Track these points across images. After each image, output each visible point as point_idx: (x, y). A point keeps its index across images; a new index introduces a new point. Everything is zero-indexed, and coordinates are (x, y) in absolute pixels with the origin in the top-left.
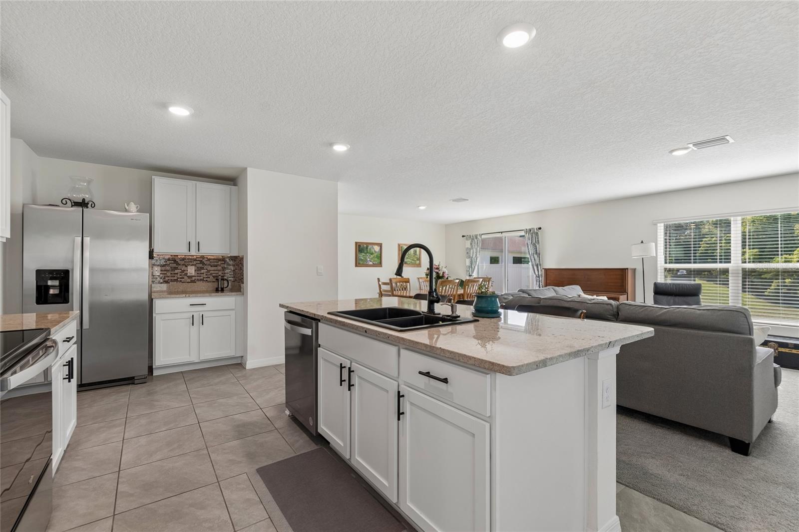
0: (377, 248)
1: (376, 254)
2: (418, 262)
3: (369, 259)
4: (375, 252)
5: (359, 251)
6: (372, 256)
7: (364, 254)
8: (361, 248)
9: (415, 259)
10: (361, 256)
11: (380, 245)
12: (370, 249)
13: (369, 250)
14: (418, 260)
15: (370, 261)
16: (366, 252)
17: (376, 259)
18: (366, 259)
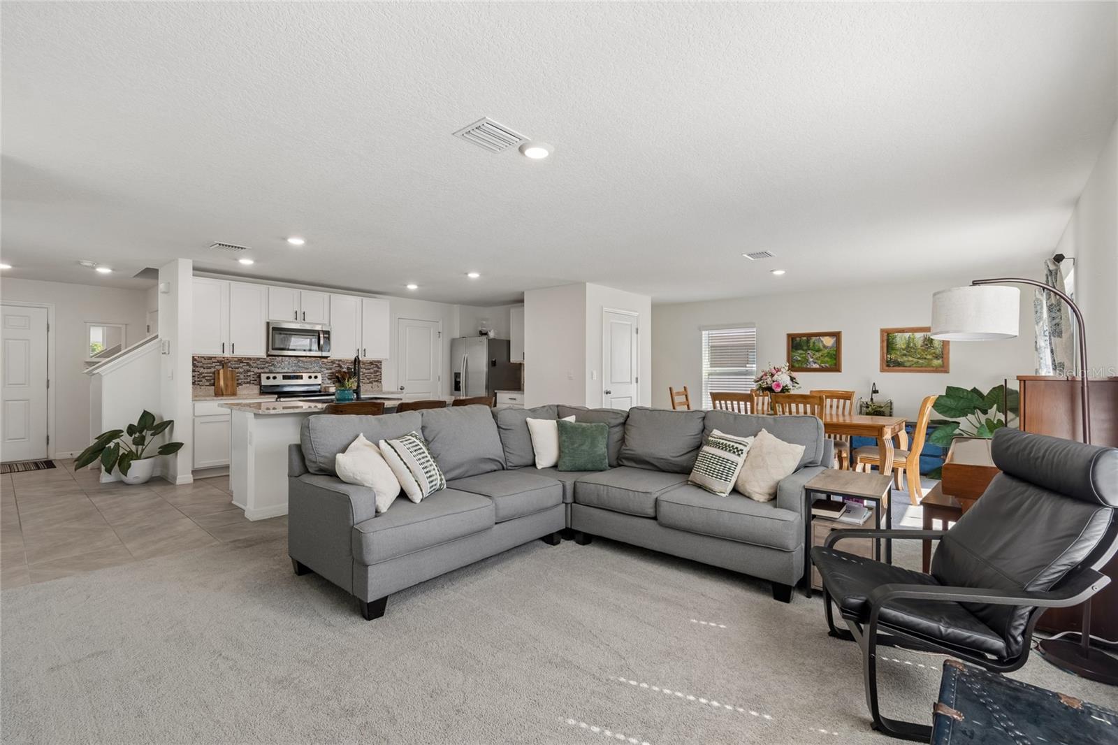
0: (829, 342)
1: (826, 351)
2: (937, 362)
3: (811, 360)
4: (825, 347)
5: (792, 347)
6: (818, 355)
7: (802, 352)
8: (797, 343)
9: (929, 357)
10: (798, 355)
11: (837, 335)
12: (814, 343)
13: (811, 344)
14: (937, 357)
15: (816, 363)
16: (805, 348)
17: (826, 359)
18: (808, 360)
